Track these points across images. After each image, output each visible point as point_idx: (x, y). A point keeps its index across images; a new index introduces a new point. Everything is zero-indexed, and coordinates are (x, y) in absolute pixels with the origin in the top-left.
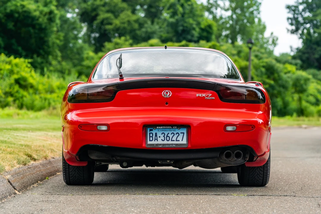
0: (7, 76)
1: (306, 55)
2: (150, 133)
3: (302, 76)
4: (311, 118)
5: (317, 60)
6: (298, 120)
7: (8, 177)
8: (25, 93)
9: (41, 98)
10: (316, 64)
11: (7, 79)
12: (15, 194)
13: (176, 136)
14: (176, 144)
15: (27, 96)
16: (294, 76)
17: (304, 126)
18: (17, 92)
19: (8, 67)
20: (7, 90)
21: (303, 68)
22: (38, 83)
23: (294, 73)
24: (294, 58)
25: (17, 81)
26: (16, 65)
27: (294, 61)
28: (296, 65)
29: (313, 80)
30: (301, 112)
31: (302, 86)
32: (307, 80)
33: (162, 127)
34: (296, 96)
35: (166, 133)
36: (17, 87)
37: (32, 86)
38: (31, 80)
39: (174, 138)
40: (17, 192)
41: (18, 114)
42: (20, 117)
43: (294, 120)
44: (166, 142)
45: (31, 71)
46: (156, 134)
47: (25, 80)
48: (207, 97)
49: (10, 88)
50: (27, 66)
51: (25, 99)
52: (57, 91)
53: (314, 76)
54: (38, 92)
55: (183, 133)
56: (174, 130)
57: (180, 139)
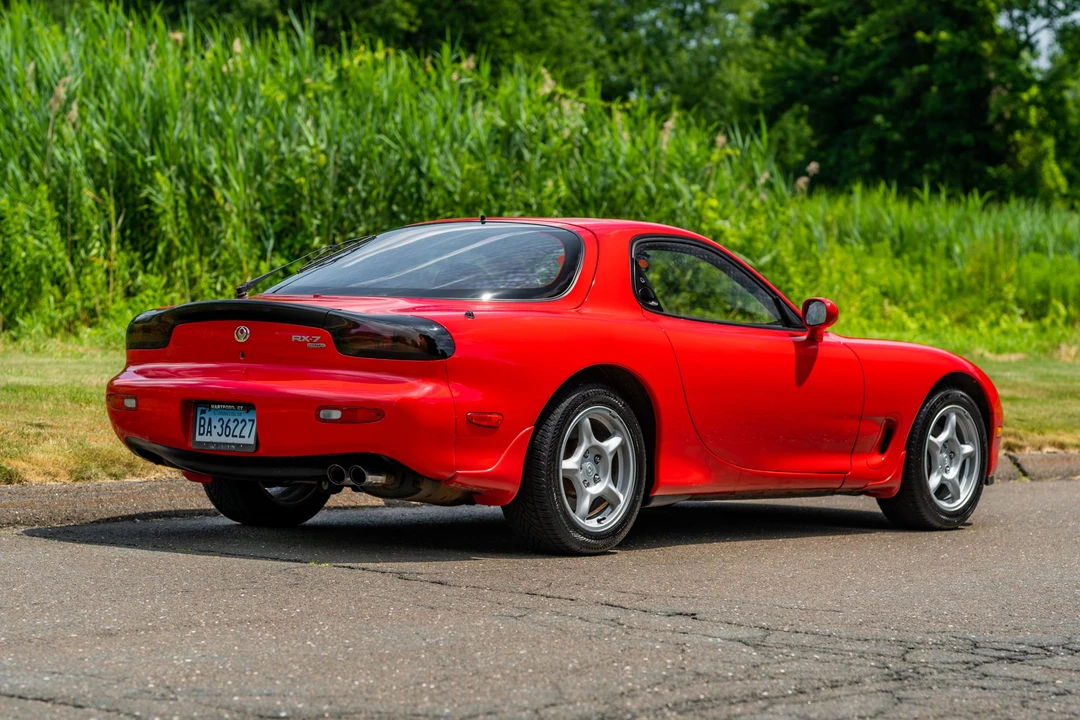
2: (201, 418)
13: (241, 426)
14: (238, 445)
33: (219, 406)
35: (226, 419)
39: (237, 433)
44: (223, 439)
46: (210, 419)
48: (311, 342)
55: (253, 421)
56: (240, 415)
57: (246, 432)
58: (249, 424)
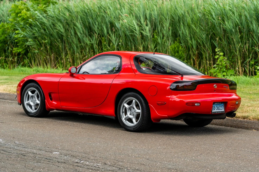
14: (222, 111)
35: (218, 106)
44: (218, 111)
46: (214, 107)
55: (223, 106)
56: (220, 105)
57: (222, 109)
58: (222, 106)
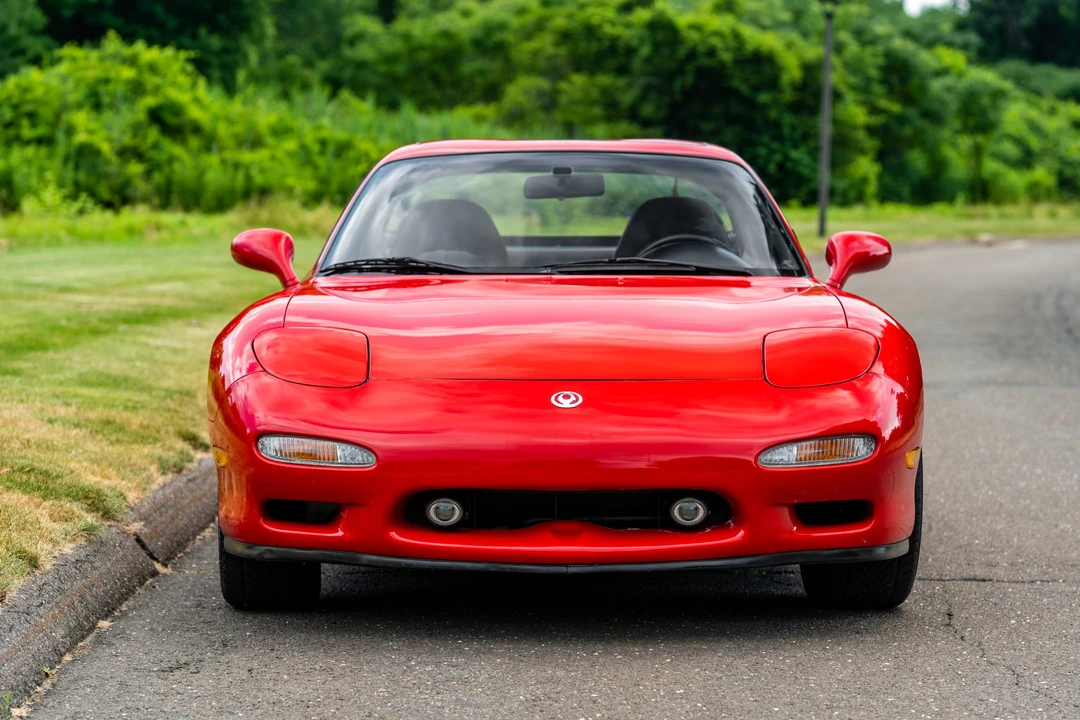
0: (126, 99)
1: (996, 20)
3: (985, 84)
4: (1009, 209)
5: (1028, 32)
6: (970, 217)
7: (137, 527)
8: (177, 150)
9: (223, 162)
10: (1025, 44)
11: (124, 108)
12: (155, 574)
15: (183, 159)
16: (962, 84)
17: (985, 237)
18: (155, 146)
19: (128, 73)
20: (127, 140)
21: (985, 56)
22: (216, 118)
23: (960, 75)
24: (961, 26)
25: (155, 116)
26: (153, 68)
27: (959, 38)
28: (965, 47)
29: (1016, 93)
30: (981, 191)
31: (983, 112)
32: (998, 95)
34: (966, 142)
36: (153, 134)
37: (197, 129)
38: (195, 113)
40: (158, 567)
41: (158, 227)
42: (165, 234)
43: (959, 216)
45: (194, 86)
47: (176, 109)
49: (135, 136)
50: (183, 71)
51: (177, 166)
52: (270, 140)
53: (1020, 81)
54: (215, 146)
